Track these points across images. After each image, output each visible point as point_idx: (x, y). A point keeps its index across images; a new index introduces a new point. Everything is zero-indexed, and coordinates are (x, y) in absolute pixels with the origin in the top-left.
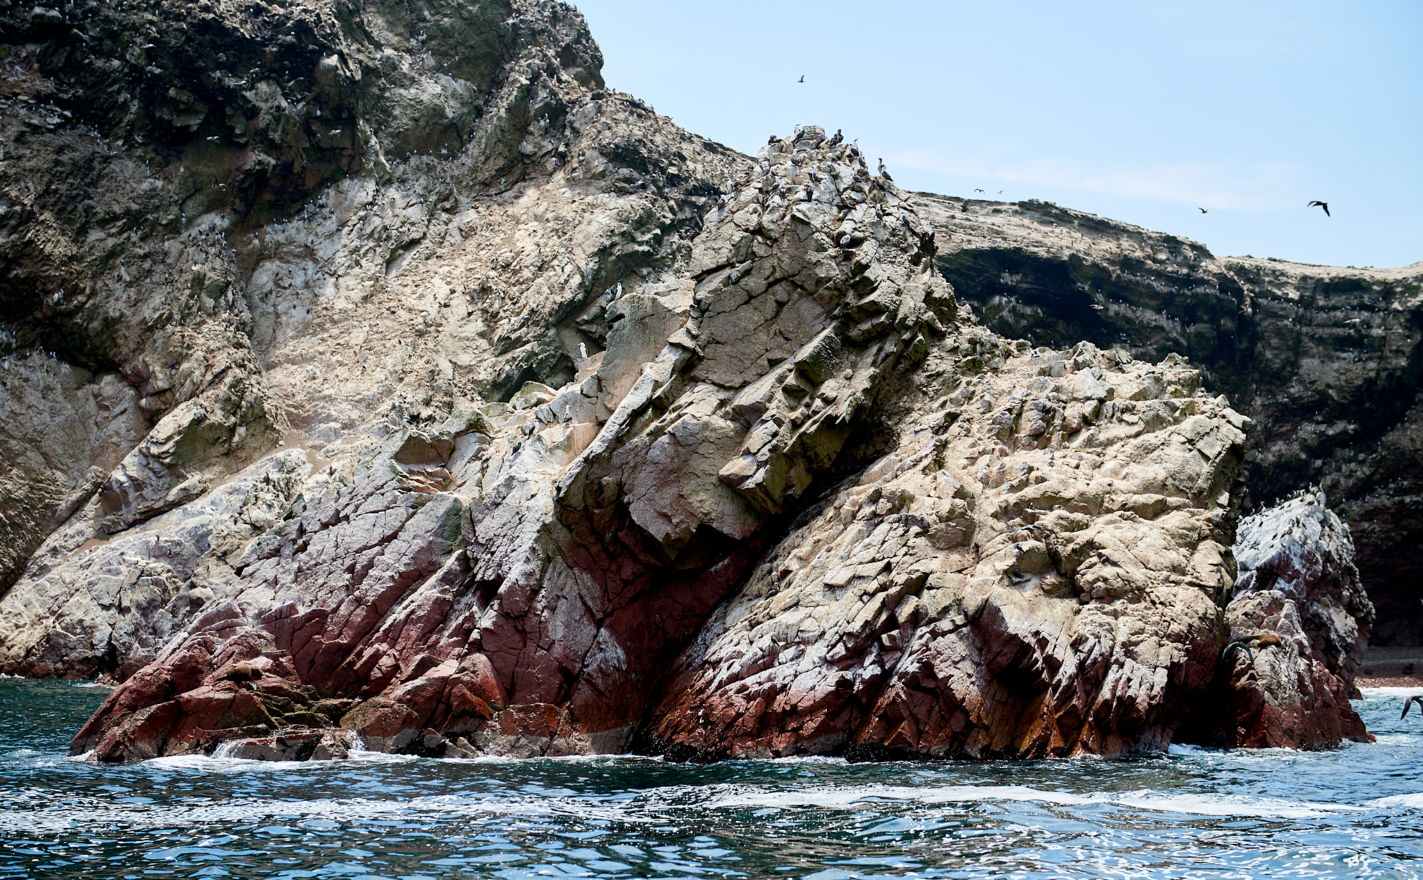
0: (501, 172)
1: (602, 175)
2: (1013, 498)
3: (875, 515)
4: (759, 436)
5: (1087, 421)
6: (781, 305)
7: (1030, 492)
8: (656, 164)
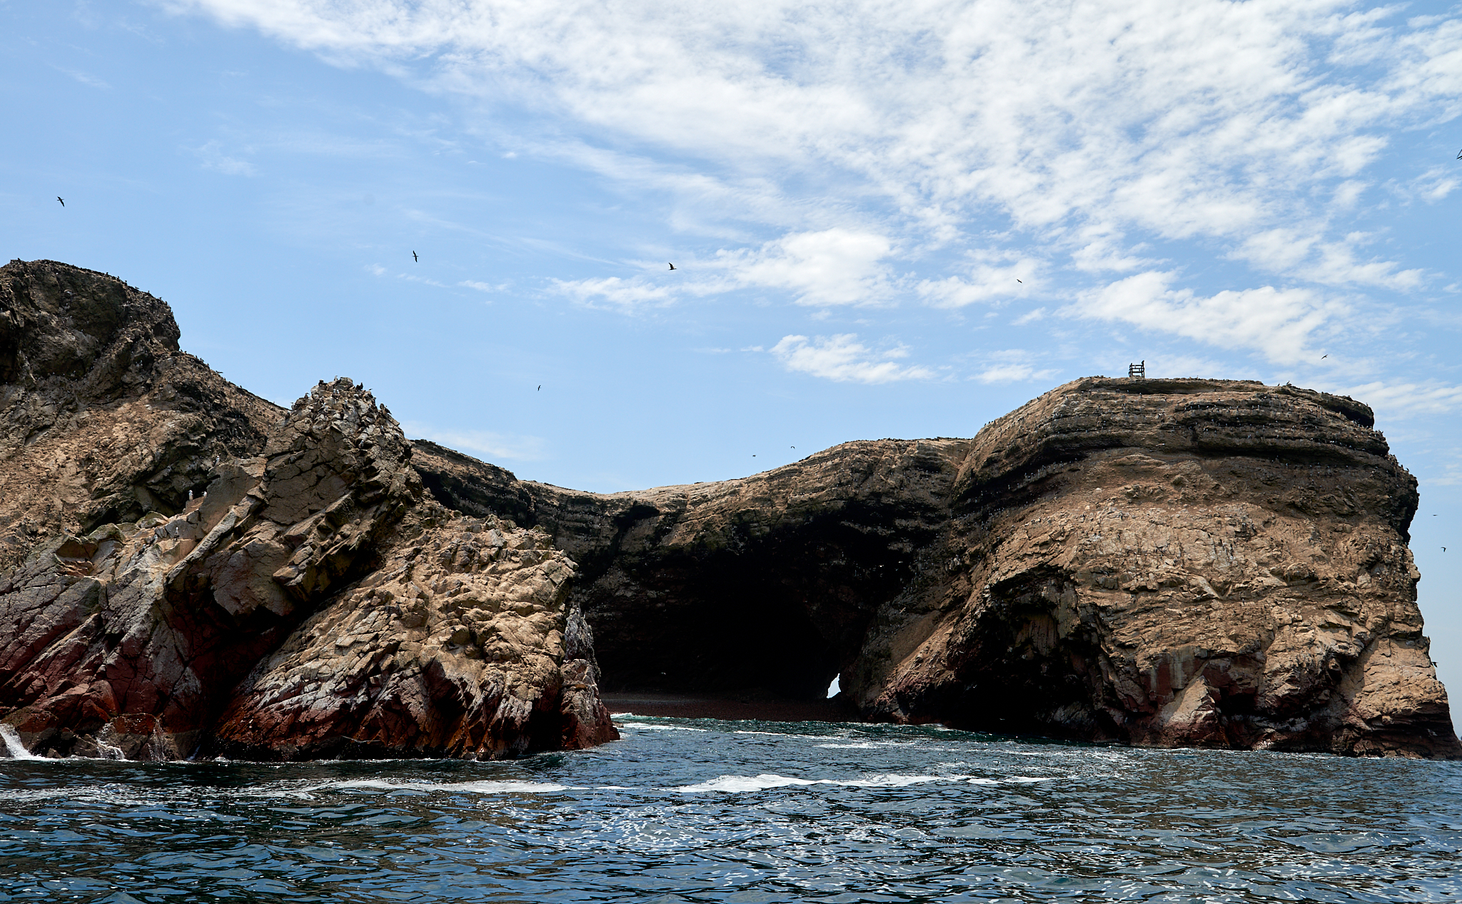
0: (108, 391)
1: (173, 399)
2: (451, 600)
3: (370, 605)
4: (300, 554)
5: (492, 559)
6: (319, 478)
7: (460, 597)
8: (207, 396)
